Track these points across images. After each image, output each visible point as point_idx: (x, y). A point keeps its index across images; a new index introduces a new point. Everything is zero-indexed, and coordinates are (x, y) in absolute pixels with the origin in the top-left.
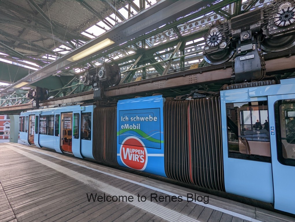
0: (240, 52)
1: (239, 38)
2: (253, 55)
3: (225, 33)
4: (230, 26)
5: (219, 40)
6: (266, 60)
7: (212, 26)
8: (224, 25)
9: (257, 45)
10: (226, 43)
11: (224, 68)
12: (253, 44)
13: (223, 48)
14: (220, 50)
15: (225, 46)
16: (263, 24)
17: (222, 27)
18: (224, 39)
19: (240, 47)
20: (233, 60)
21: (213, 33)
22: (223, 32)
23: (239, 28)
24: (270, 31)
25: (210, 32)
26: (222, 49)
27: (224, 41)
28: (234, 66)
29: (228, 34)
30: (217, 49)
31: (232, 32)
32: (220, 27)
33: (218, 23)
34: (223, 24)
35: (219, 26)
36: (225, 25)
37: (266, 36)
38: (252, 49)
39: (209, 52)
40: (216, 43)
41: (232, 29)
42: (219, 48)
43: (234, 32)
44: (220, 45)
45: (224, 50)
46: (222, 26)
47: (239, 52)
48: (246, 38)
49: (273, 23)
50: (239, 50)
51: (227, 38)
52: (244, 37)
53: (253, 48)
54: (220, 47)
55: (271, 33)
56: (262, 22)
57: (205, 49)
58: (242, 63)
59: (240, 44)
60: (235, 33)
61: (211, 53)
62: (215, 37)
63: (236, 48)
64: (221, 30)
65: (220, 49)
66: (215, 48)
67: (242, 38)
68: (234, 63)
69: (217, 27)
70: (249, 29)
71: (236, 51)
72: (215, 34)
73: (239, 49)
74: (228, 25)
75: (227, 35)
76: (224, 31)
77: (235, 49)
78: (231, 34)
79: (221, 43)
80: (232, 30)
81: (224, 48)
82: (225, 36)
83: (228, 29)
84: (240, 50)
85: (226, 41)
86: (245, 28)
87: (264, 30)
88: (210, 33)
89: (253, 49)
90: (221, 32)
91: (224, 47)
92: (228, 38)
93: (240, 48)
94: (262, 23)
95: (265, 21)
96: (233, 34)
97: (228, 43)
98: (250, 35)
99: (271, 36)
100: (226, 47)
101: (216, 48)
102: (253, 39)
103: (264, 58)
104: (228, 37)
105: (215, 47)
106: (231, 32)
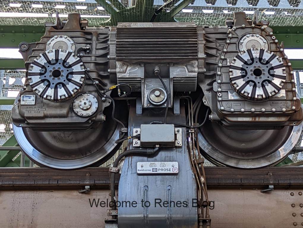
0: (139, 142)
1: (138, 95)
2: (176, 164)
3: (96, 64)
4: (113, 49)
5: (75, 83)
6: (211, 187)
7: (55, 27)
8: (94, 38)
9: (188, 131)
10: (96, 100)
11: (83, 187)
12: (176, 126)
13: (85, 113)
14: (75, 120)
15: (94, 109)
16: (203, 73)
17: (88, 41)
18: (92, 85)
19: (139, 126)
20: (116, 164)
21: (57, 52)
22: (88, 59)
23: (138, 63)
24: (219, 101)
25: (45, 43)
26: (82, 117)
27: (90, 92)
28: (116, 188)
29: (105, 70)
30: (64, 111)
31: (118, 70)
32: (81, 40)
33: (75, 24)
34: (90, 34)
35: (78, 34)
36: (97, 40)
37: (210, 113)
38: (174, 143)
39: (33, 114)
40: (62, 92)
41: (119, 60)
42: (71, 109)
43: (124, 72)
44: (77, 102)
45: (87, 122)
46: (89, 37)
47: (136, 143)
48: (156, 100)
49: (228, 81)
50: (135, 134)
51: (100, 81)
52: (153, 97)
53: (176, 139)
54: (76, 110)
55: (222, 108)
56: (201, 68)
57: (22, 103)
58: (142, 185)
59: (139, 116)
60: (127, 75)
61: (43, 121)
62: (62, 68)
63: (127, 127)
64: (85, 50)
65: (76, 114)
66: (56, 107)
67: (146, 99)
68: (117, 175)
69: (71, 37)
70: (167, 76)
71: (126, 134)
72: (62, 56)
73: (135, 131)
74: (106, 42)
75: (102, 73)
76: (93, 58)
77: (124, 130)
78: (115, 74)
79: (79, 94)
80: (118, 64)
81: (90, 117)
82: (93, 75)
83: (105, 55)
84: (138, 137)
85: (96, 94)
86: (157, 69)
87: (206, 93)
88: (44, 49)
89: (177, 145)
90: (84, 59)
91: (90, 112)
92: (105, 85)
93: (139, 129)
94: (201, 70)
95: (208, 65)
96: (119, 76)
97: (104, 101)
98: (169, 96)
99: (223, 115)
100: (95, 114)
101: (61, 107)
102: (177, 110)
103: (206, 179)
104: (106, 81)
105: (58, 104)
106: (115, 67)
